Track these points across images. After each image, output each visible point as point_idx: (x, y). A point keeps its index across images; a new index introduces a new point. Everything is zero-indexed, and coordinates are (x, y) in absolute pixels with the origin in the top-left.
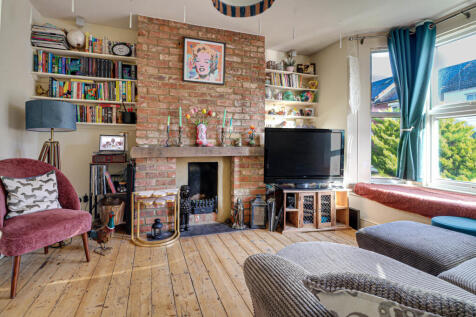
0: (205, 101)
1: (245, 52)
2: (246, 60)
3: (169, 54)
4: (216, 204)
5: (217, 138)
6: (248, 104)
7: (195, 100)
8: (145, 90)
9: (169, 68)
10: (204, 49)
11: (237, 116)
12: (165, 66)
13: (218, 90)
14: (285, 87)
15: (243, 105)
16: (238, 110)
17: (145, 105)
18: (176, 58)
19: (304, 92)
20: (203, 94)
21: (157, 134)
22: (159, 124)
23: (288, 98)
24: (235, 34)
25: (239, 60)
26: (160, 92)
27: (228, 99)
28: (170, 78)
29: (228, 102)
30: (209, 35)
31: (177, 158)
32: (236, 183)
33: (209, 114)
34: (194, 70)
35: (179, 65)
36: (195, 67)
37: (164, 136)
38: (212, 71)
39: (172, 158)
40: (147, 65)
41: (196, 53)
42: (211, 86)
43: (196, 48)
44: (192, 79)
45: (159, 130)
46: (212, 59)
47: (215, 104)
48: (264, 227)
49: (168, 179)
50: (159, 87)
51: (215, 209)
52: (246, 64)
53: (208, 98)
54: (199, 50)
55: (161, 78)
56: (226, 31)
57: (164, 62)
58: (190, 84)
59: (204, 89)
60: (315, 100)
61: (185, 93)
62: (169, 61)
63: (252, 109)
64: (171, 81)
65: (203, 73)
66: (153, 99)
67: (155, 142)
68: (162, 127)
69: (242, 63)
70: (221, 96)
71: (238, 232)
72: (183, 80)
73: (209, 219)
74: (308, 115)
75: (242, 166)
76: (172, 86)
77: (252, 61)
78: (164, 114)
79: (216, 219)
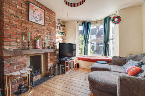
0: (37, 31)
1: (50, 16)
2: (51, 19)
3: (21, 6)
4: (41, 71)
5: (42, 46)
6: (52, 34)
7: (34, 30)
8: (8, 21)
9: (21, 13)
10: (37, 10)
11: (48, 38)
12: (19, 11)
13: (42, 27)
14: (59, 30)
15: (50, 34)
16: (49, 36)
17: (8, 28)
18: (25, 10)
19: (63, 32)
20: (37, 28)
21: (16, 44)
22: (17, 39)
23: (59, 34)
24: (47, 8)
25: (49, 18)
26: (17, 23)
27: (46, 31)
28: (22, 18)
29: (45, 32)
30: (39, 5)
31: (26, 55)
32: (49, 62)
33: (40, 36)
34: (33, 17)
35: (26, 13)
36: (34, 16)
37: (20, 45)
38: (40, 20)
39: (24, 55)
40: (10, 8)
41: (34, 10)
42: (40, 26)
43: (34, 8)
44: (32, 21)
45: (17, 42)
46: (40, 15)
47: (41, 33)
48: (59, 74)
49: (23, 65)
50: (16, 21)
51: (41, 73)
52: (51, 20)
53: (39, 30)
54: (35, 10)
55: (17, 17)
56: (44, 6)
57: (19, 9)
58: (31, 23)
59: (37, 26)
60: (65, 35)
61: (29, 26)
62: (22, 10)
63: (53, 36)
64: (22, 19)
65: (37, 20)
66: (13, 26)
67: (15, 48)
68: (19, 41)
69: (49, 19)
70: (43, 30)
71: (52, 78)
72: (28, 20)
73: (39, 77)
74: (64, 39)
75: (50, 56)
76: (24, 22)
77: (52, 20)
78: (19, 34)
79: (41, 76)
